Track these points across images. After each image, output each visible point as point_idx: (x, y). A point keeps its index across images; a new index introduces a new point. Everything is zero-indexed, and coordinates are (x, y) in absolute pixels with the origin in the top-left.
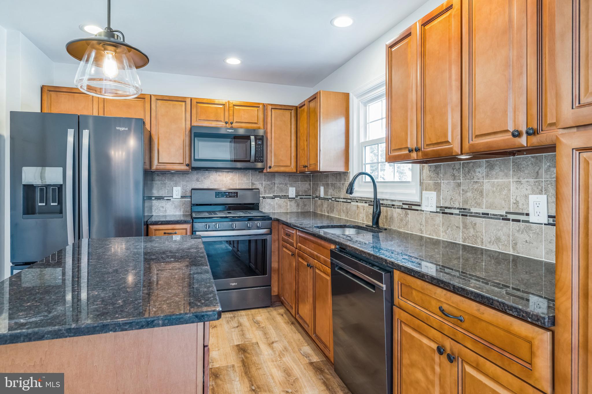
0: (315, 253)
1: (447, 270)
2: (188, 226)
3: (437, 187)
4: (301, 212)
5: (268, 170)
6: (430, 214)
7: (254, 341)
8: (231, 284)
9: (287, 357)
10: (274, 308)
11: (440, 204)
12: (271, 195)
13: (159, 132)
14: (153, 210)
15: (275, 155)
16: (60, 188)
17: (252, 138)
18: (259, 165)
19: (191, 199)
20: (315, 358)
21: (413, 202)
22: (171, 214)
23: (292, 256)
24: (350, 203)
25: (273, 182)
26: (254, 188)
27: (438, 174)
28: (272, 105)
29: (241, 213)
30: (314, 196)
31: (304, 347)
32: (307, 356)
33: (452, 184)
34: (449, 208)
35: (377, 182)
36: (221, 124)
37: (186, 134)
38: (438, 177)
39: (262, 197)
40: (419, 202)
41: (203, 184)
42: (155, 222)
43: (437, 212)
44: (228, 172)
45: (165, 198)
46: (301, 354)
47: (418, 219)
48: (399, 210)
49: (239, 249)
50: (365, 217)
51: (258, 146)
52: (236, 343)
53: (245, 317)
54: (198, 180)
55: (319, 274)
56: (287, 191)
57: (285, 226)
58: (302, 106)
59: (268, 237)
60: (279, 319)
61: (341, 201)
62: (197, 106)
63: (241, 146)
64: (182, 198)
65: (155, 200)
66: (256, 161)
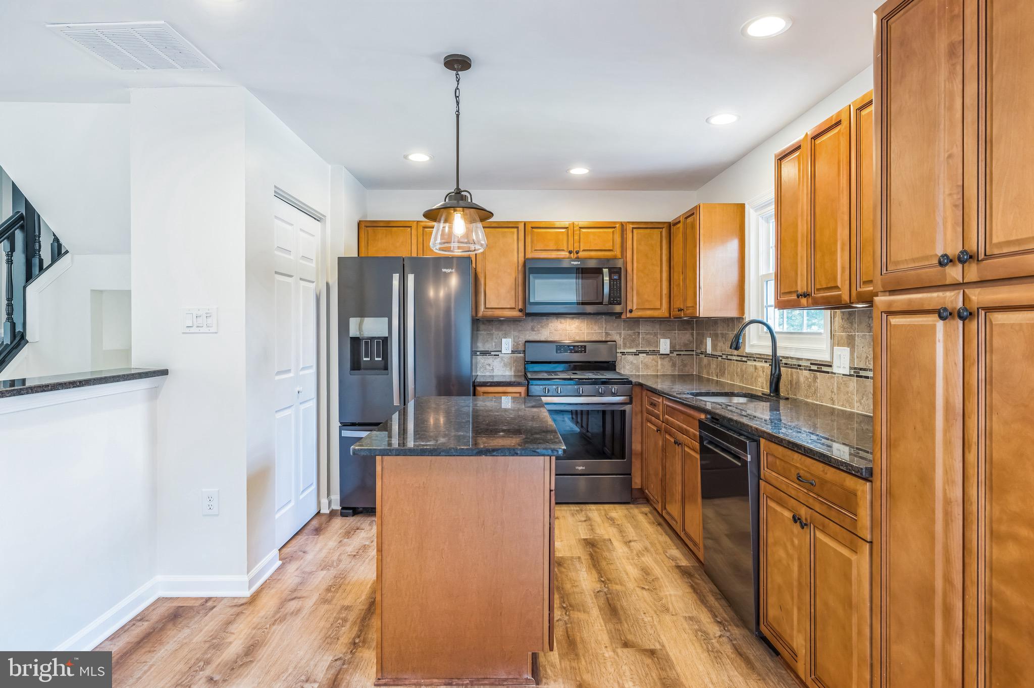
0: (685, 426)
1: (862, 454)
2: (522, 390)
3: (850, 342)
4: (679, 375)
5: (628, 315)
6: (842, 378)
7: (606, 537)
8: (577, 468)
9: (647, 556)
10: (636, 506)
11: (854, 365)
12: (634, 350)
13: (485, 269)
14: (478, 369)
15: (638, 294)
16: (385, 341)
17: (606, 271)
18: (618, 308)
19: (525, 355)
20: (684, 563)
21: (823, 361)
22: (500, 374)
23: (657, 431)
24: (746, 362)
25: (637, 331)
26: (608, 339)
27: (851, 323)
28: (633, 223)
29: (590, 374)
30: (699, 351)
31: (672, 550)
32: (674, 559)
33: (867, 337)
34: (865, 370)
35: (777, 333)
36: (564, 254)
37: (518, 270)
38: (851, 328)
39: (621, 353)
40: (830, 362)
41: (539, 335)
42: (484, 382)
43: (850, 375)
44: (573, 318)
45: (492, 353)
46: (667, 556)
47: (829, 385)
48: (806, 373)
49: (589, 429)
50: (765, 383)
51: (614, 282)
52: (583, 537)
53: (596, 511)
54: (533, 329)
55: (689, 453)
56: (657, 344)
57: (649, 393)
58: (676, 223)
59: (627, 408)
60: (641, 518)
61: (734, 360)
62: (532, 233)
63: (591, 282)
64: (513, 353)
65: (480, 355)
66: (610, 303)
